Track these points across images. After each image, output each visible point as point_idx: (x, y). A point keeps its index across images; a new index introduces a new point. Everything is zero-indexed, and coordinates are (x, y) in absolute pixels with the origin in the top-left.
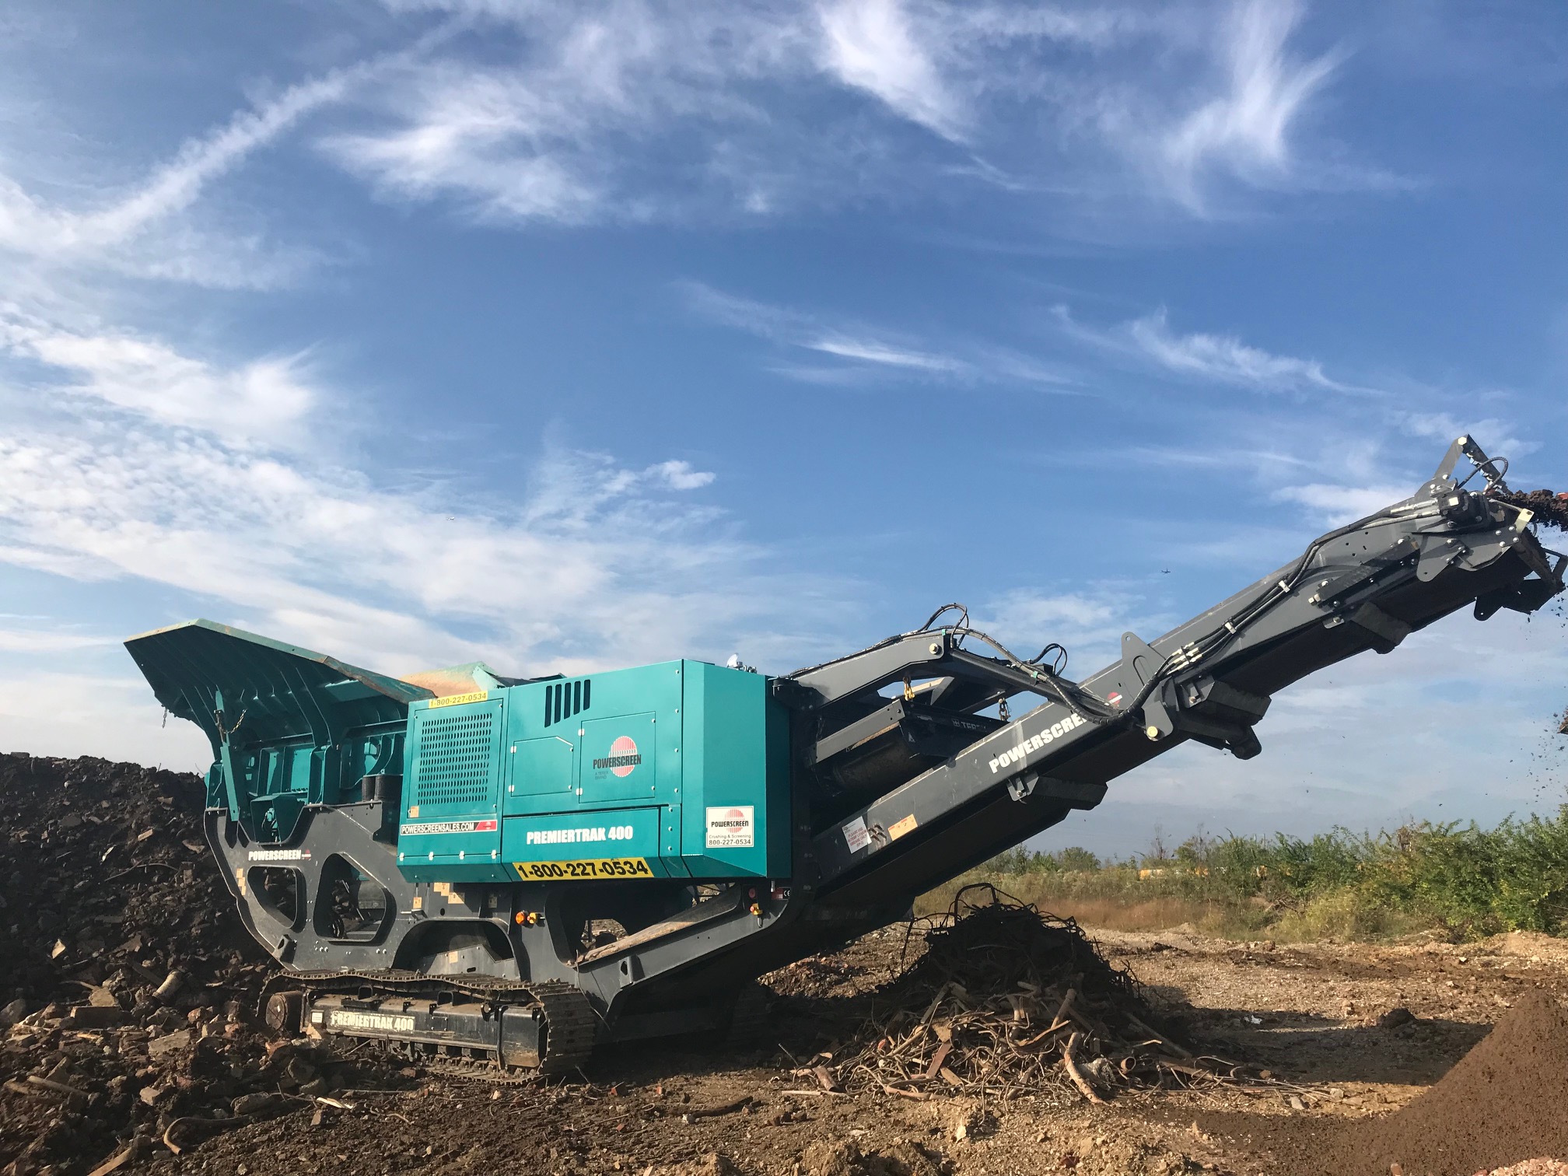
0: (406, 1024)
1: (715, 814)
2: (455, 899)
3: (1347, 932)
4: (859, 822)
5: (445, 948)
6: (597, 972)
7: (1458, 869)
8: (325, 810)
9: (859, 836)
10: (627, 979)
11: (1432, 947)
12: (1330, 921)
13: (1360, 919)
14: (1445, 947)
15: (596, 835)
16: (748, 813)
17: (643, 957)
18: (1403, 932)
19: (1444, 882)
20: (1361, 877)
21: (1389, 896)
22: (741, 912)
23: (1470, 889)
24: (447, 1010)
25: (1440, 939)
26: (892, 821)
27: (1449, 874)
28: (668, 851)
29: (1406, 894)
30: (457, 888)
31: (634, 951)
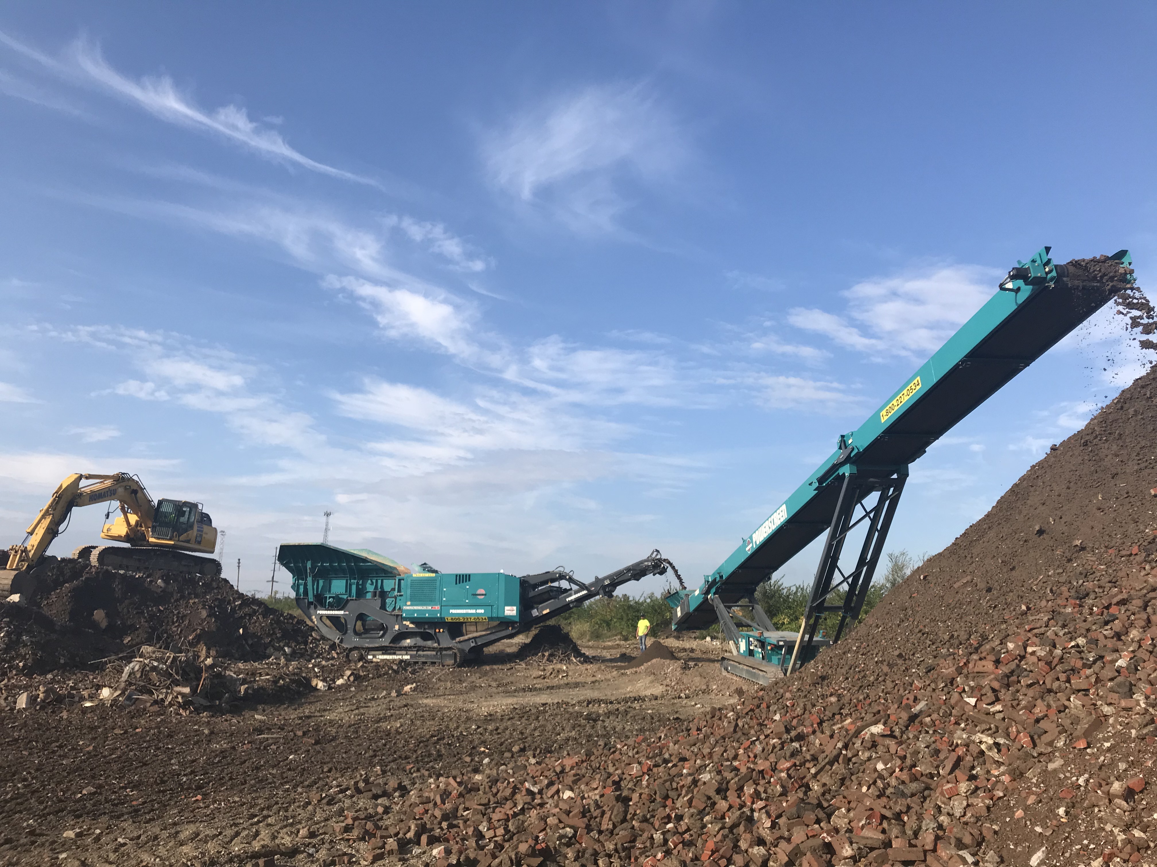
0: (408, 657)
1: (507, 608)
2: (411, 626)
3: (588, 638)
4: (536, 610)
5: (406, 638)
6: (463, 643)
7: (627, 615)
8: (356, 600)
9: (535, 613)
10: (473, 645)
11: (618, 642)
12: (581, 634)
13: (592, 633)
14: (622, 642)
15: (473, 611)
16: (515, 608)
17: (477, 640)
18: (607, 638)
19: (622, 619)
20: (591, 617)
21: (601, 624)
22: (507, 628)
23: (631, 621)
24: (420, 653)
25: (620, 640)
26: (543, 610)
27: (624, 616)
28: (494, 615)
29: (608, 624)
30: (412, 623)
31: (475, 638)
